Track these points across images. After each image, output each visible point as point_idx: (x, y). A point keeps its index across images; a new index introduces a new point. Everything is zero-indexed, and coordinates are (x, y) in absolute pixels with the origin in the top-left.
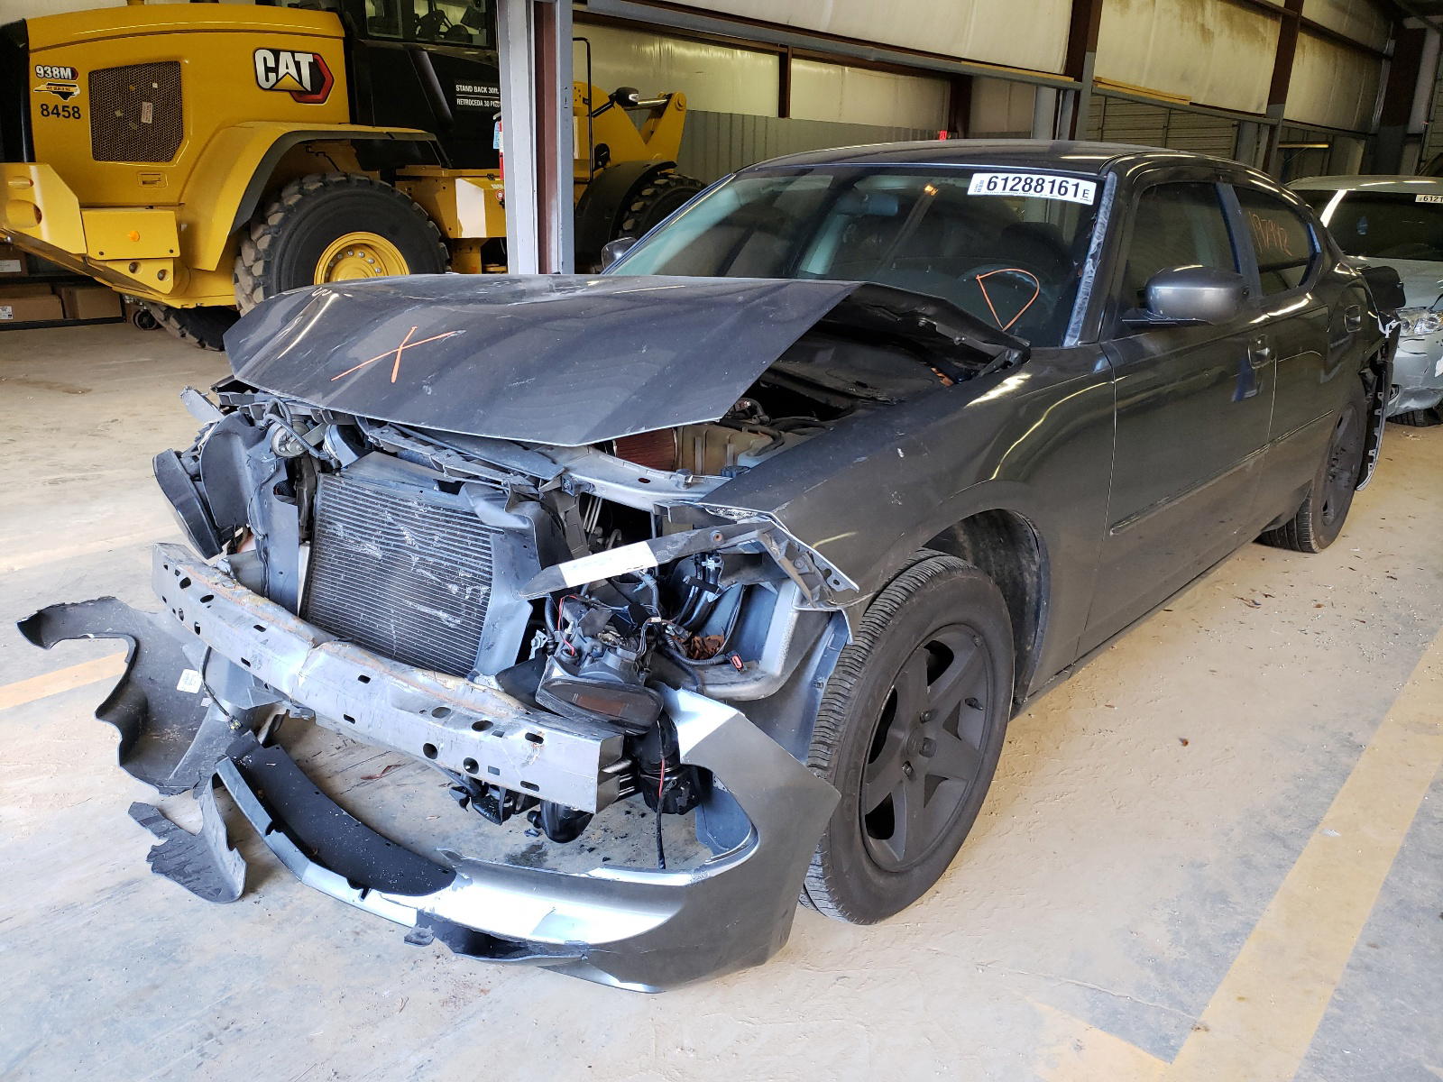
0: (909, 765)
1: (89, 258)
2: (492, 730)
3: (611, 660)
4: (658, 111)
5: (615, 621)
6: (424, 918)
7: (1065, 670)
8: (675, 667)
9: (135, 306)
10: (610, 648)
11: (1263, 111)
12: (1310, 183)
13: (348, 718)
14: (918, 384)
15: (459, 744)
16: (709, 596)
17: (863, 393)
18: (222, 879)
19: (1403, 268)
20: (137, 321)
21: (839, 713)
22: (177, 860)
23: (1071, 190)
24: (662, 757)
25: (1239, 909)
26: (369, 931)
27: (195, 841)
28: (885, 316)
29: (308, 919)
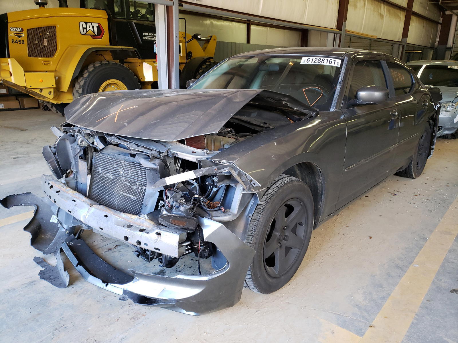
0: (280, 243)
1: (27, 88)
2: (145, 231)
3: (182, 208)
4: (208, 41)
5: (184, 197)
6: (125, 292)
7: (332, 214)
8: (203, 211)
9: (42, 104)
10: (181, 205)
11: (400, 40)
12: (414, 63)
13: (101, 228)
14: (283, 123)
15: (135, 236)
16: (215, 189)
17: (265, 126)
18: (62, 280)
19: (442, 89)
20: (43, 108)
21: (256, 226)
22: (48, 275)
23: (333, 62)
24: (199, 240)
25: (386, 289)
26: (108, 297)
27: (54, 269)
28: (272, 101)
29: (89, 293)
